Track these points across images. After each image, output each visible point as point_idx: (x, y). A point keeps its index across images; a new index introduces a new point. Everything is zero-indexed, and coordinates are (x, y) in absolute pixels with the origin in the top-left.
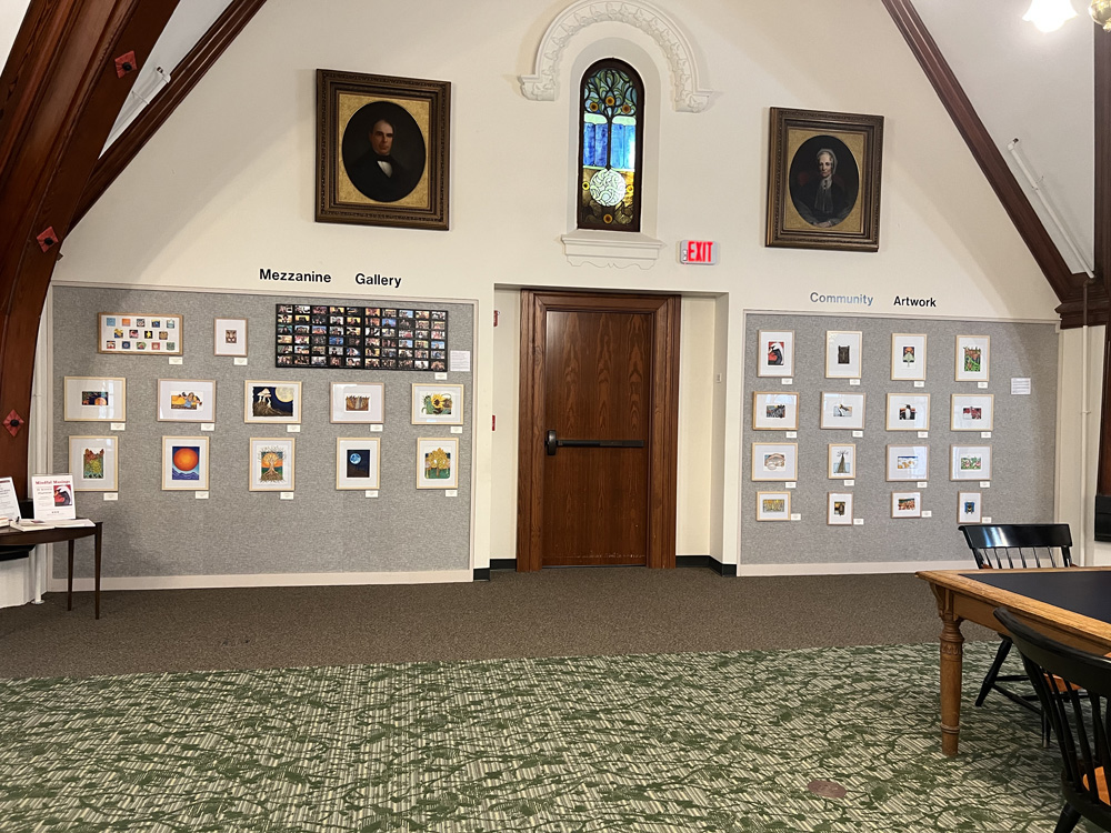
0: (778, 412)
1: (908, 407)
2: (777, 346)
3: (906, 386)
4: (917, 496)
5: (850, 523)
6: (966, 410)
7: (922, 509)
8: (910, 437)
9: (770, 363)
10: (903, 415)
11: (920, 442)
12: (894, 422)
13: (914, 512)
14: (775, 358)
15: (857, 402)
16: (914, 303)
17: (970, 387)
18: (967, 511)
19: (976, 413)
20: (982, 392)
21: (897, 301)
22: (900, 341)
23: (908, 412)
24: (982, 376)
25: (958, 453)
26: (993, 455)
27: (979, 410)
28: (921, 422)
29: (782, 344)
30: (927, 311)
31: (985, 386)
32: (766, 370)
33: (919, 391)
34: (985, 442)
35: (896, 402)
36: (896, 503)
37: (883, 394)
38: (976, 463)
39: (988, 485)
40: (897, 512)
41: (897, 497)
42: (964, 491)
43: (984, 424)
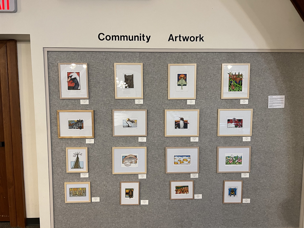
0: (79, 125)
1: (182, 119)
2: (74, 76)
3: (181, 104)
4: (190, 184)
5: (138, 203)
6: (229, 121)
7: (194, 193)
8: (185, 142)
9: (70, 88)
10: (177, 125)
11: (193, 145)
12: (171, 131)
13: (188, 196)
14: (73, 85)
15: (141, 116)
16: (185, 39)
17: (234, 104)
18: (230, 194)
19: (239, 123)
20: (244, 107)
21: (171, 38)
22: (174, 70)
23: (182, 123)
24: (243, 94)
25: (224, 153)
26: (252, 154)
27: (241, 121)
28: (193, 131)
29: (78, 74)
30: (197, 46)
31: (246, 102)
32: (66, 93)
33: (191, 107)
34: (246, 144)
35: (172, 116)
36: (173, 189)
37: (162, 111)
38: (237, 160)
39: (247, 176)
40: (174, 196)
41: (174, 185)
42: (228, 180)
43: (246, 131)
